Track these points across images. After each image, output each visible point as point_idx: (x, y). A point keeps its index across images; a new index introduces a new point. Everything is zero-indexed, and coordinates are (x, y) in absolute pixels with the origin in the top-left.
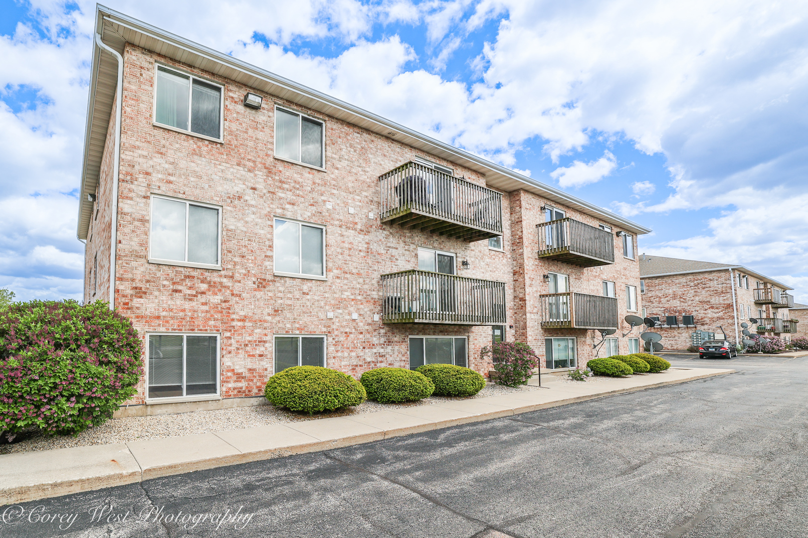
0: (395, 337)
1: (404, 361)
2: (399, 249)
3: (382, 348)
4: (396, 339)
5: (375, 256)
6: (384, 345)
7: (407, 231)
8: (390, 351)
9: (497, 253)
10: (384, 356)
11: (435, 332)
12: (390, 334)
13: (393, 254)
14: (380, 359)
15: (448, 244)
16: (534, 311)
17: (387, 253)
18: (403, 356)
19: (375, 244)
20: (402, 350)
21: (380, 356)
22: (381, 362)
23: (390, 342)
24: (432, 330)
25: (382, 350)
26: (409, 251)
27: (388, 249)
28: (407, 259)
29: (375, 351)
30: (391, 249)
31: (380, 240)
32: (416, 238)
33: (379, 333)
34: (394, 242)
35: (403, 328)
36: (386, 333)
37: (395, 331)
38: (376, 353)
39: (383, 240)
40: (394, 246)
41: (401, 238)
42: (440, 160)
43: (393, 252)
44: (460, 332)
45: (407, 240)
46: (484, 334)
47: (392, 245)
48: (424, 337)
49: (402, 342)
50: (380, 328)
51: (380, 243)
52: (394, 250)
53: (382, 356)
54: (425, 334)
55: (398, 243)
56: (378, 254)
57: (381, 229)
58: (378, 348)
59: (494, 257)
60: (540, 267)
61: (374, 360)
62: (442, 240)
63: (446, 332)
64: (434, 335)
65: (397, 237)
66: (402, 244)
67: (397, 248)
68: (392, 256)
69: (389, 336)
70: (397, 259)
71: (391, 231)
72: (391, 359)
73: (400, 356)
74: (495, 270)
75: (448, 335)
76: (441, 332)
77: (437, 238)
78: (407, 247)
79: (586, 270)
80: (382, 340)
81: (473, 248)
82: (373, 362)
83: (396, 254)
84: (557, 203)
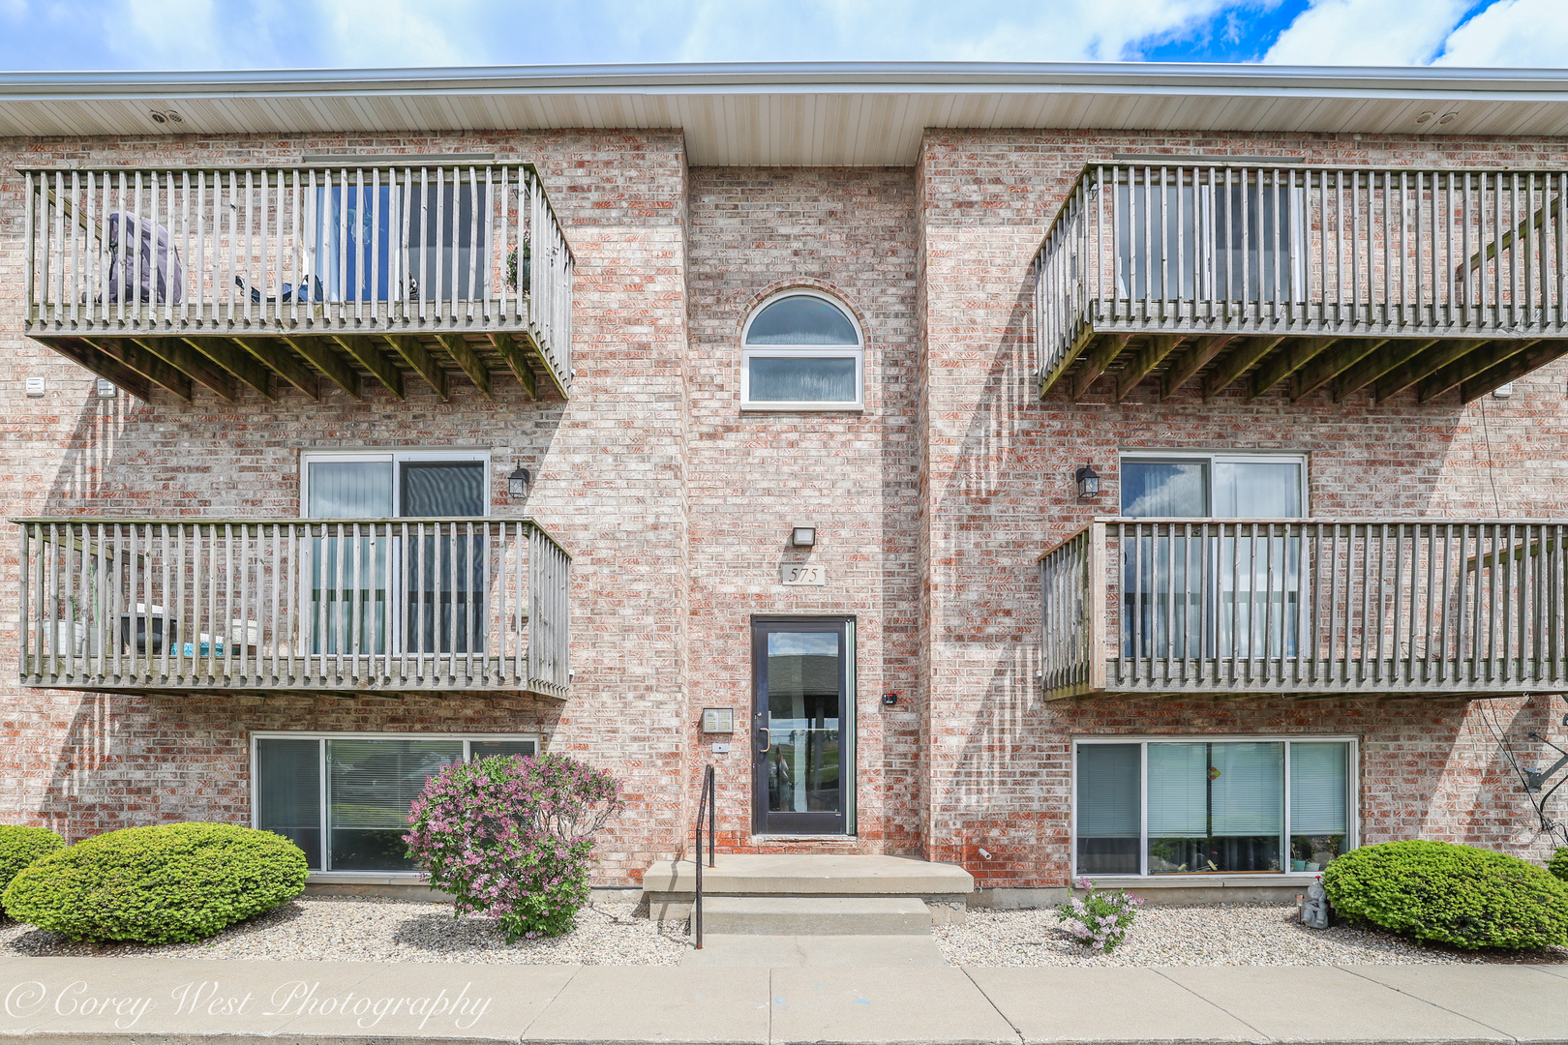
0: (191, 735)
1: (227, 808)
2: (216, 469)
3: (140, 767)
4: (191, 742)
5: (119, 503)
6: (146, 759)
7: (255, 409)
8: (169, 777)
9: (815, 421)
10: (148, 790)
11: (365, 720)
12: (168, 727)
13: (190, 489)
14: (132, 799)
15: (444, 422)
16: (991, 630)
17: (166, 487)
18: (223, 792)
19: (122, 469)
20: (217, 776)
21: (130, 792)
22: (134, 808)
23: (167, 752)
24: (353, 716)
25: (139, 775)
26: (256, 469)
27: (169, 475)
28: (250, 496)
29: (111, 775)
30: (181, 476)
31: (142, 454)
32: (292, 426)
33: (128, 726)
34: (194, 450)
35: (224, 710)
36: (152, 725)
37: (191, 717)
38: (114, 782)
39: (152, 451)
40: (193, 464)
41: (224, 436)
42: (419, 143)
43: (194, 481)
44: (495, 720)
45: (252, 436)
46: (629, 728)
47: (185, 462)
48: (322, 737)
49: (219, 751)
50: (133, 710)
51: (141, 461)
52: (193, 477)
53: (139, 791)
54: (316, 727)
55: (210, 452)
56: (132, 495)
57: (147, 420)
58: (122, 768)
59: (793, 436)
60: (1050, 441)
61: (107, 800)
62: (416, 411)
63: (421, 721)
64: (359, 729)
65: (208, 435)
66: (227, 453)
67: (206, 469)
68: (186, 495)
69: (165, 734)
70: (205, 503)
71: (186, 419)
72: (173, 800)
73: (209, 792)
74: (793, 484)
75: (425, 729)
76: (393, 720)
77: (389, 409)
78: (246, 461)
80: (139, 745)
81: (580, 417)
82: (104, 807)
83: (204, 486)
84: (1220, 134)
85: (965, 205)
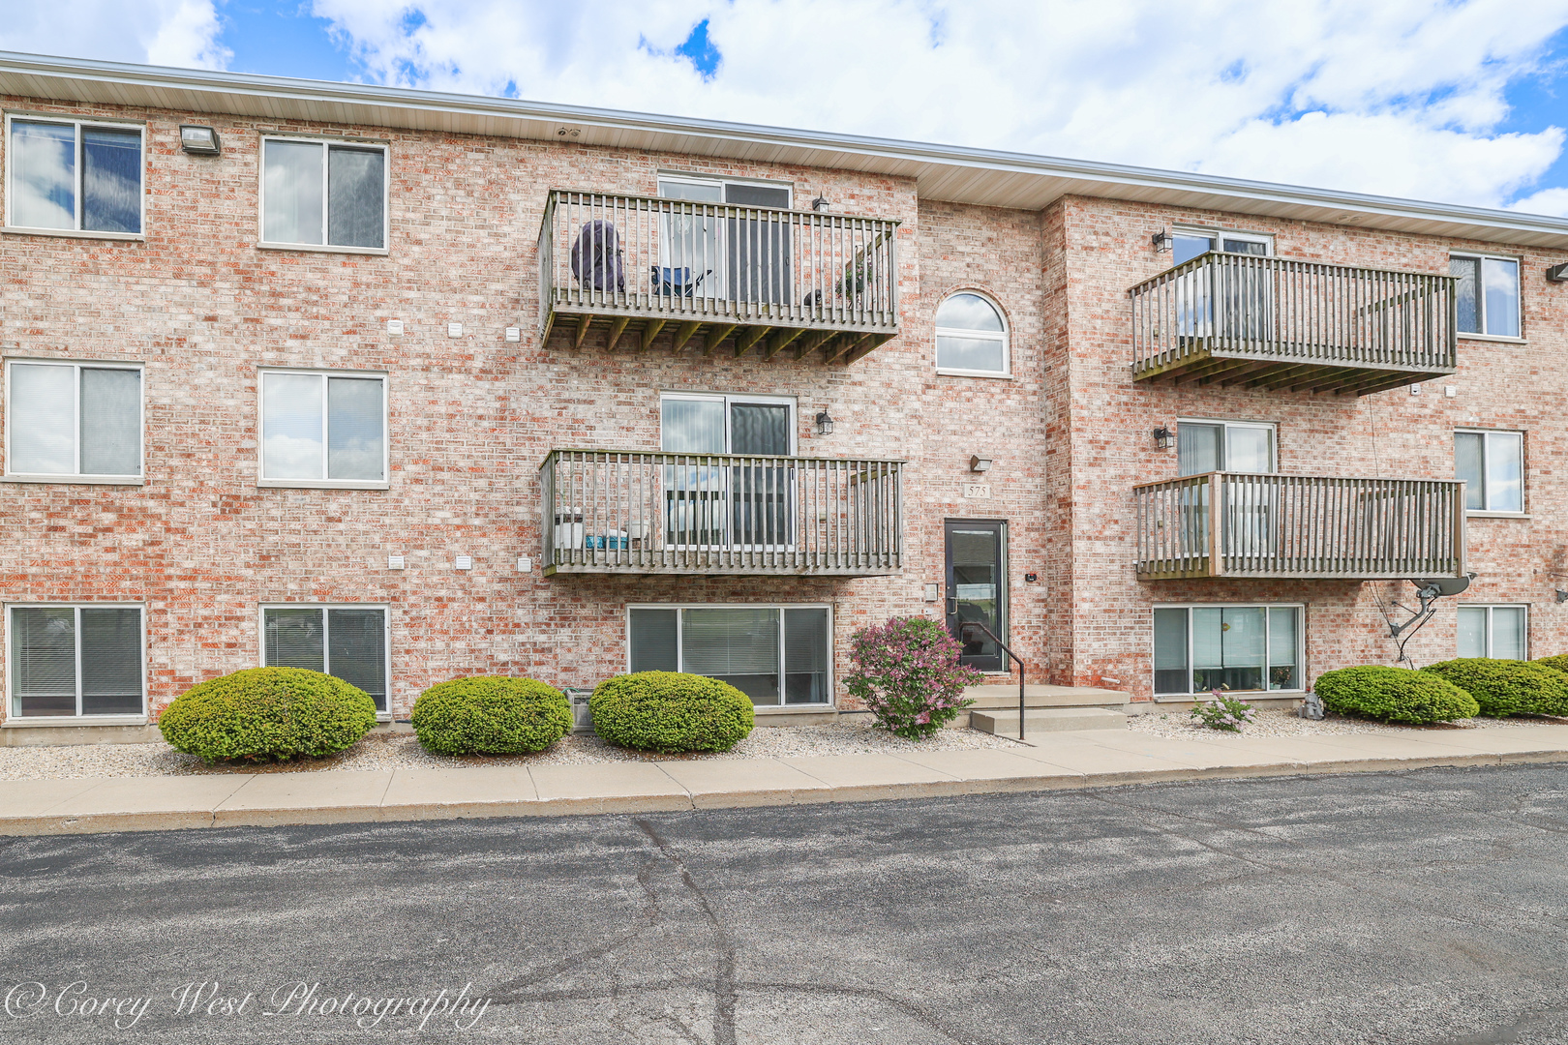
0: (583, 607)
1: (611, 662)
2: (599, 402)
3: (544, 632)
4: (584, 612)
5: (523, 426)
6: (548, 625)
7: (627, 358)
8: (566, 639)
10: (550, 650)
11: (714, 594)
12: (566, 601)
13: (579, 417)
14: (537, 657)
15: (765, 376)
16: (1107, 533)
17: (560, 414)
18: (608, 650)
19: (526, 399)
20: (603, 638)
21: (535, 651)
22: (540, 663)
23: (565, 619)
24: (704, 591)
25: (543, 638)
26: (630, 404)
27: (563, 405)
28: (625, 424)
29: (521, 638)
30: (571, 406)
31: (541, 388)
32: (656, 372)
33: (534, 600)
34: (582, 387)
35: (609, 587)
36: (553, 599)
37: (583, 593)
38: (523, 644)
39: (549, 386)
40: (582, 398)
41: (604, 377)
42: (742, 168)
43: (581, 411)
44: (804, 593)
45: (628, 379)
46: (893, 598)
47: (575, 395)
48: (680, 608)
49: (605, 619)
50: (537, 587)
51: (540, 394)
52: (581, 407)
53: (543, 650)
54: (678, 599)
55: (594, 389)
56: (534, 419)
57: (544, 361)
58: (529, 632)
59: (969, 394)
60: (1139, 410)
61: (517, 658)
62: (746, 366)
63: (754, 594)
64: (709, 601)
65: (591, 375)
66: (608, 391)
67: (591, 402)
68: (576, 421)
69: (563, 606)
70: (591, 428)
71: (575, 362)
72: (570, 657)
73: (597, 650)
74: (969, 427)
75: (757, 601)
76: (734, 594)
77: (727, 364)
78: (622, 397)
79: (1361, 403)
80: (543, 615)
81: (857, 377)
82: (516, 663)
83: (590, 414)
84: (1231, 214)
85: (1088, 249)
